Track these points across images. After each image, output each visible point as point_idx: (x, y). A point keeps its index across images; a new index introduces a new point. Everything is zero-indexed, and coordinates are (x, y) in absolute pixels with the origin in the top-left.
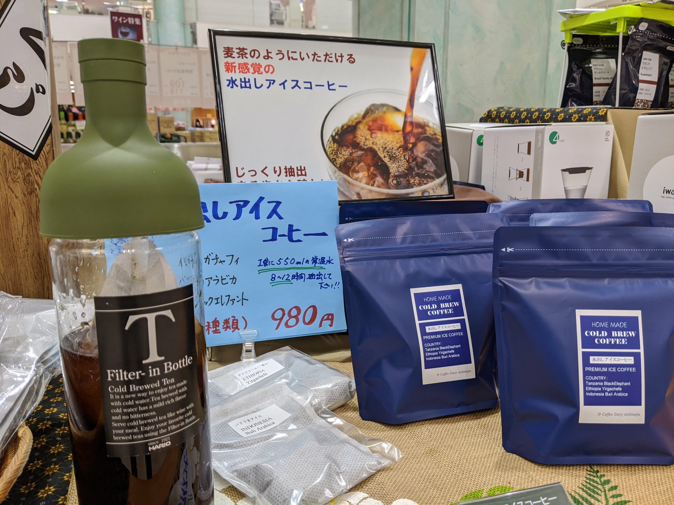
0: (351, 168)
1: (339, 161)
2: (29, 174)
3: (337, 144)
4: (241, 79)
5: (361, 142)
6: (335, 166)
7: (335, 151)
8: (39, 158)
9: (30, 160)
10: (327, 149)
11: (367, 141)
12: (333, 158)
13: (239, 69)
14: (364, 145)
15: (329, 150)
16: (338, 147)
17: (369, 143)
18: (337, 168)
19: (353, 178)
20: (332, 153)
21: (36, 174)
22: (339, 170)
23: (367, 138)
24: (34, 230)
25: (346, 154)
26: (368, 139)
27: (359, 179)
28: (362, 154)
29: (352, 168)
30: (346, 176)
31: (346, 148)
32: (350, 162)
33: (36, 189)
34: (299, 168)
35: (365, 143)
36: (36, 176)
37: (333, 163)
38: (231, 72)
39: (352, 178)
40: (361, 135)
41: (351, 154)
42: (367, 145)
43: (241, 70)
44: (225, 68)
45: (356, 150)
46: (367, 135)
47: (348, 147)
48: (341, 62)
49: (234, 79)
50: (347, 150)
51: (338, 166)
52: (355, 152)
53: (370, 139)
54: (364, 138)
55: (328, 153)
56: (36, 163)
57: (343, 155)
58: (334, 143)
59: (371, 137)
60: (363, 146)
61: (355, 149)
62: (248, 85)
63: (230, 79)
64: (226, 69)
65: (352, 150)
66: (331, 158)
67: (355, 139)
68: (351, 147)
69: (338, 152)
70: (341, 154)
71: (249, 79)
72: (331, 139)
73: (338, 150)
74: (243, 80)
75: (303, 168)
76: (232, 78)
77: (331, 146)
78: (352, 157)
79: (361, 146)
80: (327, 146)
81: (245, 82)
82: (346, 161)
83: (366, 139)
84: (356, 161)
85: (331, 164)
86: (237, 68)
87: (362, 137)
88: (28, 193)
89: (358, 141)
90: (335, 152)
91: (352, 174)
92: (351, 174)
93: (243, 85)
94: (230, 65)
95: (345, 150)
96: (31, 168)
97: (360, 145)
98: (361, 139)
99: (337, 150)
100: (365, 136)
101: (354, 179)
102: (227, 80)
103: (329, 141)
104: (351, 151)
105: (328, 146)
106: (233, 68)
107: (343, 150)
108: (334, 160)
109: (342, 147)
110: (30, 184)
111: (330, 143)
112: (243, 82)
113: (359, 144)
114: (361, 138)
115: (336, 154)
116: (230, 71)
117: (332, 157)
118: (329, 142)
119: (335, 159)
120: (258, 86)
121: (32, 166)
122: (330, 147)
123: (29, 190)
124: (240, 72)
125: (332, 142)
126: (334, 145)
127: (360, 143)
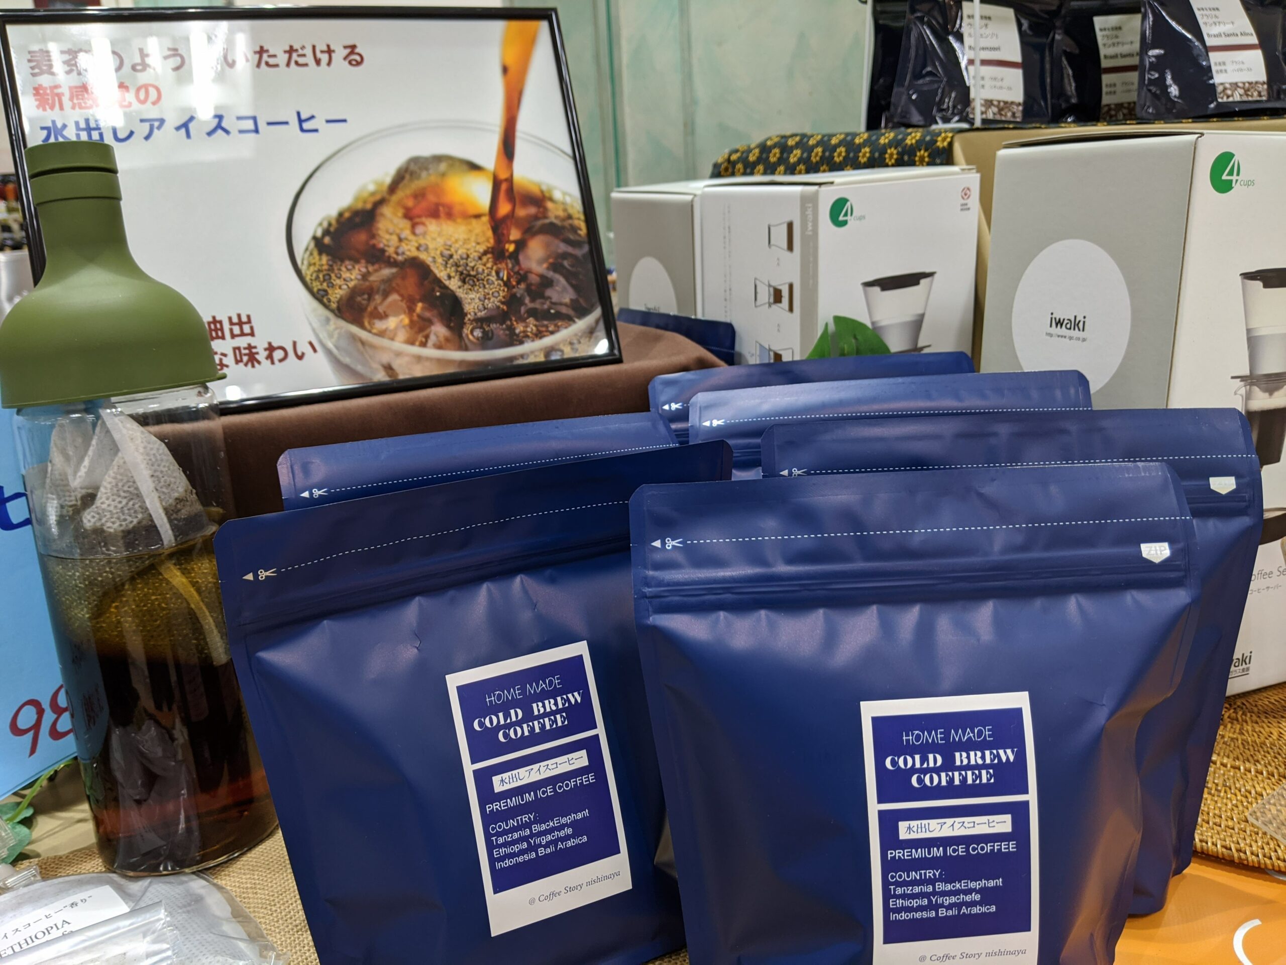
0: (366, 309)
1: (337, 294)
3: (328, 254)
4: (77, 123)
5: (388, 246)
6: (326, 307)
7: (325, 272)
10: (303, 268)
11: (403, 244)
12: (319, 290)
13: (71, 99)
14: (397, 254)
15: (308, 273)
16: (330, 263)
17: (409, 247)
18: (332, 311)
19: (374, 331)
20: (317, 278)
22: (336, 315)
23: (403, 236)
25: (353, 277)
26: (406, 239)
27: (388, 333)
28: (393, 274)
29: (369, 309)
30: (355, 329)
31: (352, 263)
32: (363, 294)
34: (235, 320)
35: (397, 248)
37: (320, 301)
38: (52, 108)
39: (370, 332)
40: (388, 232)
41: (365, 277)
42: (403, 253)
43: (75, 101)
45: (376, 266)
46: (402, 230)
47: (357, 261)
48: (329, 64)
49: (59, 125)
50: (354, 267)
51: (334, 306)
52: (376, 271)
53: (411, 237)
54: (395, 238)
55: (308, 279)
57: (345, 280)
58: (320, 253)
59: (414, 233)
60: (395, 256)
61: (373, 264)
62: (95, 135)
63: (50, 124)
64: (37, 103)
65: (367, 268)
66: (315, 290)
67: (373, 242)
68: (363, 261)
69: (333, 275)
70: (339, 278)
72: (312, 245)
73: (331, 269)
74: (82, 125)
75: (244, 319)
76: (54, 122)
77: (313, 261)
78: (367, 283)
79: (389, 257)
80: (303, 263)
81: (88, 129)
82: (354, 293)
83: (400, 240)
84: (378, 292)
85: (315, 304)
86: (66, 100)
87: (391, 234)
89: (381, 246)
90: (324, 276)
91: (369, 323)
92: (366, 324)
94: (48, 91)
95: (350, 267)
97: (387, 254)
98: (388, 240)
99: (329, 270)
100: (398, 231)
101: (376, 334)
102: (43, 128)
103: (307, 249)
104: (364, 270)
105: (306, 262)
106: (56, 99)
107: (343, 269)
108: (322, 293)
109: (342, 261)
111: (311, 254)
112: (83, 130)
113: (383, 251)
114: (387, 236)
115: (327, 278)
116: (47, 107)
117: (316, 286)
118: (308, 253)
119: (325, 291)
120: (121, 136)
122: (310, 265)
124: (73, 108)
125: (316, 253)
126: (320, 259)
127: (386, 248)
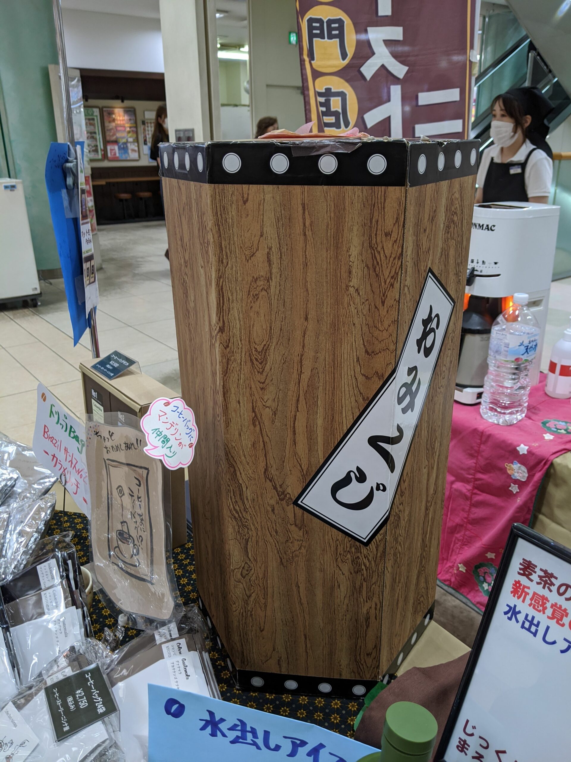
2: (358, 557)
4: (527, 615)
8: (370, 545)
9: (360, 546)
13: (531, 599)
21: (365, 558)
24: (355, 601)
33: (363, 570)
36: (364, 559)
38: (519, 598)
43: (533, 602)
44: (513, 588)
49: (517, 610)
56: (367, 549)
62: (533, 629)
63: (513, 606)
64: (513, 590)
71: (539, 623)
74: (530, 618)
76: (515, 606)
81: (531, 623)
86: (528, 597)
88: (355, 572)
93: (527, 625)
94: (521, 587)
96: (361, 553)
102: (508, 605)
106: (524, 594)
110: (358, 565)
112: (528, 621)
116: (516, 595)
120: (548, 639)
121: (362, 551)
123: (356, 570)
124: (530, 605)
